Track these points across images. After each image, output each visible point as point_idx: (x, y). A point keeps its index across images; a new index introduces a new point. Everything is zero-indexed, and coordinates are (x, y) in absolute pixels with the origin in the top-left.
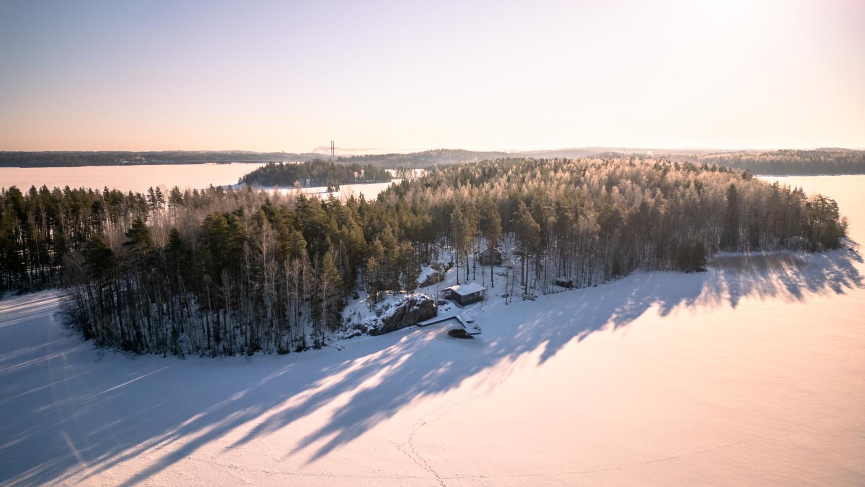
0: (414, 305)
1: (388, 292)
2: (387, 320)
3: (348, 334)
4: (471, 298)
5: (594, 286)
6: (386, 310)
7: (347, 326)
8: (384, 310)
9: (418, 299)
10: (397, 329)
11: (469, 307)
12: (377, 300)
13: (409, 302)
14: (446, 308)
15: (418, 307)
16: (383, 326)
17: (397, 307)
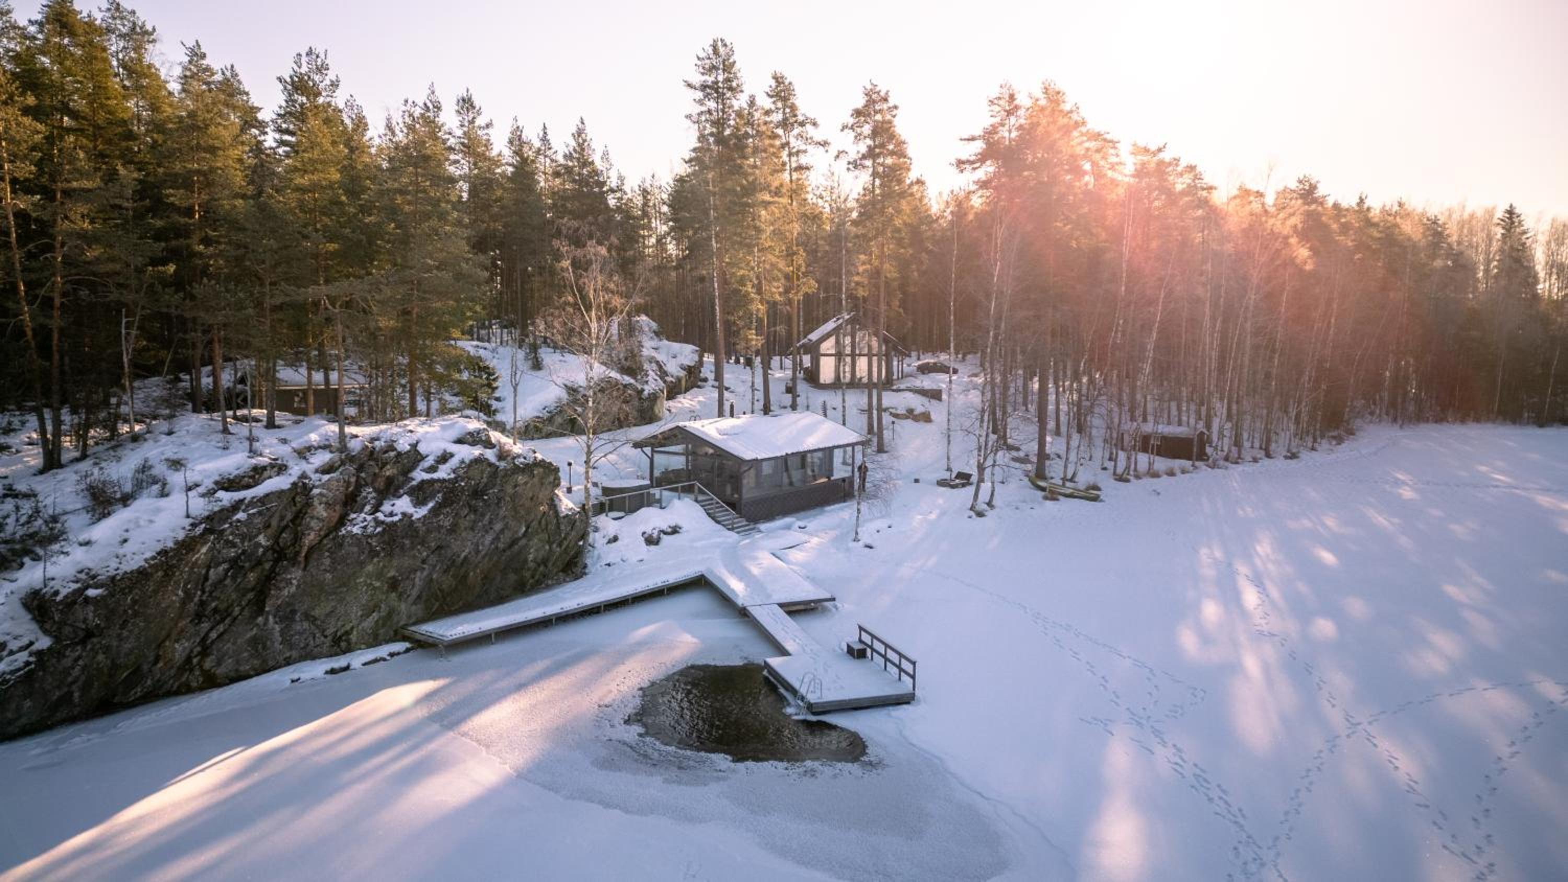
0: (387, 490)
2: (77, 598)
5: (1286, 457)
11: (788, 527)
13: (343, 463)
14: (649, 531)
15: (419, 502)
16: (23, 657)
17: (221, 494)
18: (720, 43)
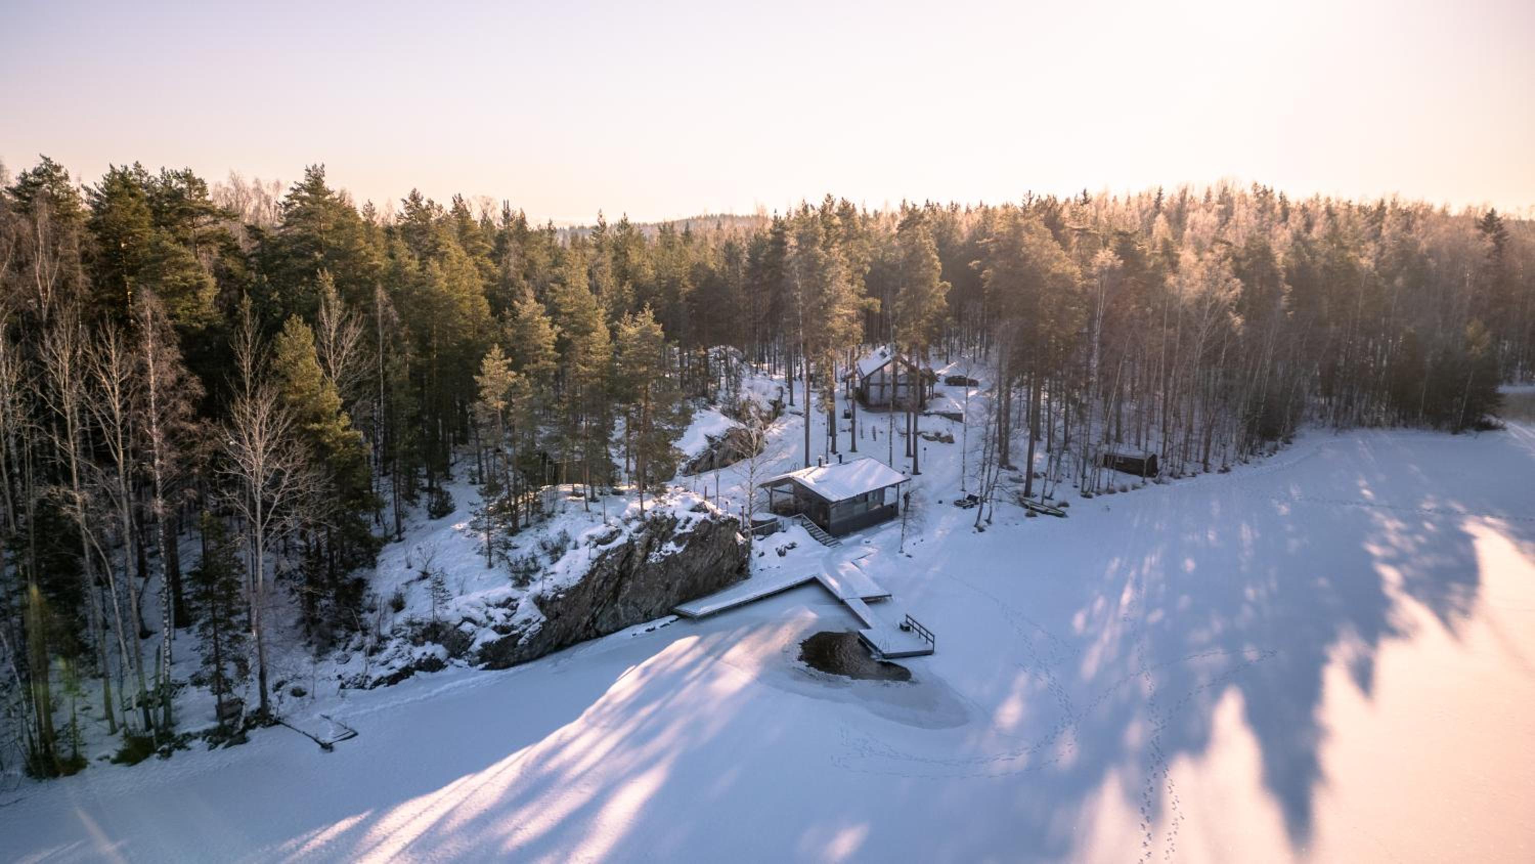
0: (664, 539)
1: (565, 488)
2: (555, 599)
3: (385, 663)
4: (859, 509)
6: (555, 560)
7: (386, 631)
8: (544, 561)
9: (682, 515)
10: (599, 635)
11: (858, 542)
12: (522, 521)
13: (645, 527)
14: (780, 548)
15: (678, 545)
16: (538, 625)
17: (599, 547)
18: (809, 208)
